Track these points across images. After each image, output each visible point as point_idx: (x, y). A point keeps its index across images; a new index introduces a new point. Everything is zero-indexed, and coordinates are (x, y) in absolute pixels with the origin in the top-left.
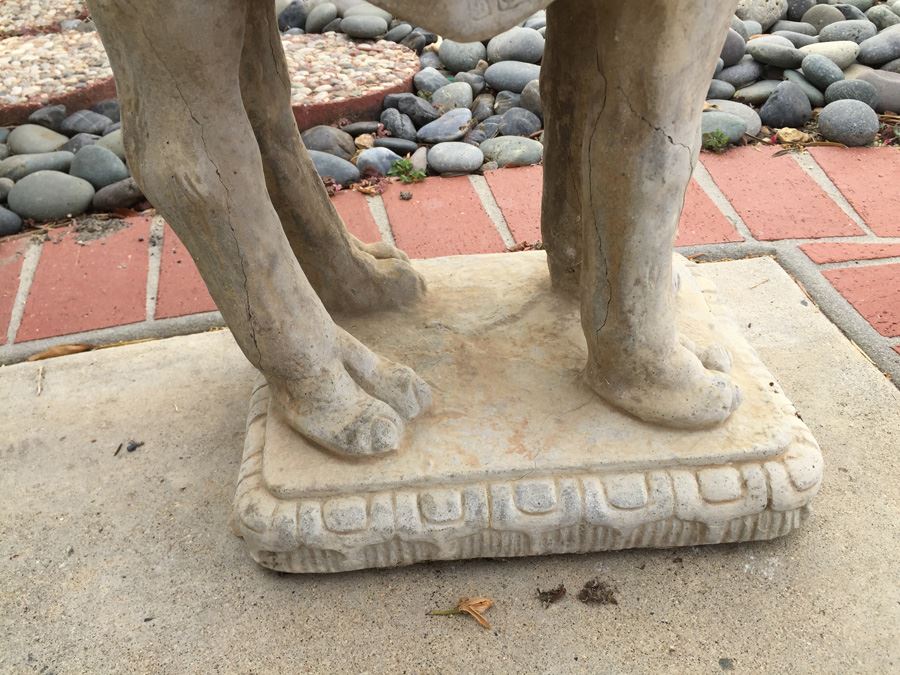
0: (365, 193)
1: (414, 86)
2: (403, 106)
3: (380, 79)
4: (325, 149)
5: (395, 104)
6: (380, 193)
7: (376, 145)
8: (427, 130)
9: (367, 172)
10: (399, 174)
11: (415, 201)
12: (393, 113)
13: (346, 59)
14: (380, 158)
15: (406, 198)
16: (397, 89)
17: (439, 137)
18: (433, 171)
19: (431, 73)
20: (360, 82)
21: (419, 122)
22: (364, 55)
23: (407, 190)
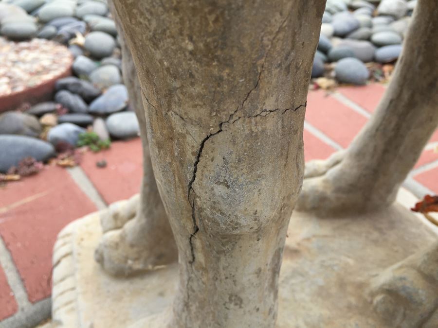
0: (65, 167)
1: (74, 72)
2: (72, 88)
3: (46, 70)
4: (17, 132)
5: (65, 87)
6: (78, 164)
7: (60, 122)
8: (98, 104)
9: (60, 147)
10: (87, 144)
11: (111, 167)
12: (65, 95)
13: (13, 56)
14: (68, 134)
15: (102, 166)
16: (63, 76)
17: (109, 110)
18: (115, 138)
19: (83, 62)
20: (32, 74)
21: (89, 99)
22: (25, 52)
23: (100, 157)
